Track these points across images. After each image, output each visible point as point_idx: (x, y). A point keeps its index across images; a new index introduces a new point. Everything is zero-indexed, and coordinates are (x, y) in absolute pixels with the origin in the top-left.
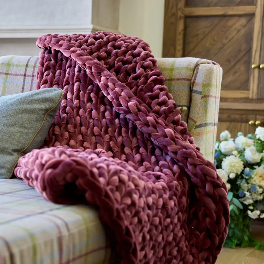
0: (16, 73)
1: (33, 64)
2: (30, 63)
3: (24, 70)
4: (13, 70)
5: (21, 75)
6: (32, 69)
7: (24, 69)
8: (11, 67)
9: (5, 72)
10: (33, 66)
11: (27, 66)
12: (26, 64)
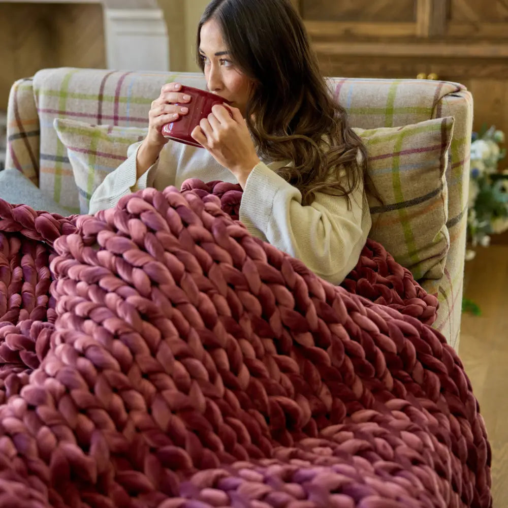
0: (80, 112)
1: (113, 94)
2: (105, 93)
3: (97, 106)
4: (75, 105)
5: (91, 116)
6: (112, 105)
7: (95, 103)
8: (69, 100)
9: (57, 108)
10: (114, 99)
11: (101, 97)
12: (97, 93)
